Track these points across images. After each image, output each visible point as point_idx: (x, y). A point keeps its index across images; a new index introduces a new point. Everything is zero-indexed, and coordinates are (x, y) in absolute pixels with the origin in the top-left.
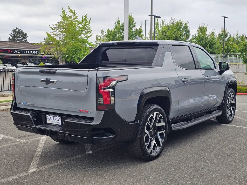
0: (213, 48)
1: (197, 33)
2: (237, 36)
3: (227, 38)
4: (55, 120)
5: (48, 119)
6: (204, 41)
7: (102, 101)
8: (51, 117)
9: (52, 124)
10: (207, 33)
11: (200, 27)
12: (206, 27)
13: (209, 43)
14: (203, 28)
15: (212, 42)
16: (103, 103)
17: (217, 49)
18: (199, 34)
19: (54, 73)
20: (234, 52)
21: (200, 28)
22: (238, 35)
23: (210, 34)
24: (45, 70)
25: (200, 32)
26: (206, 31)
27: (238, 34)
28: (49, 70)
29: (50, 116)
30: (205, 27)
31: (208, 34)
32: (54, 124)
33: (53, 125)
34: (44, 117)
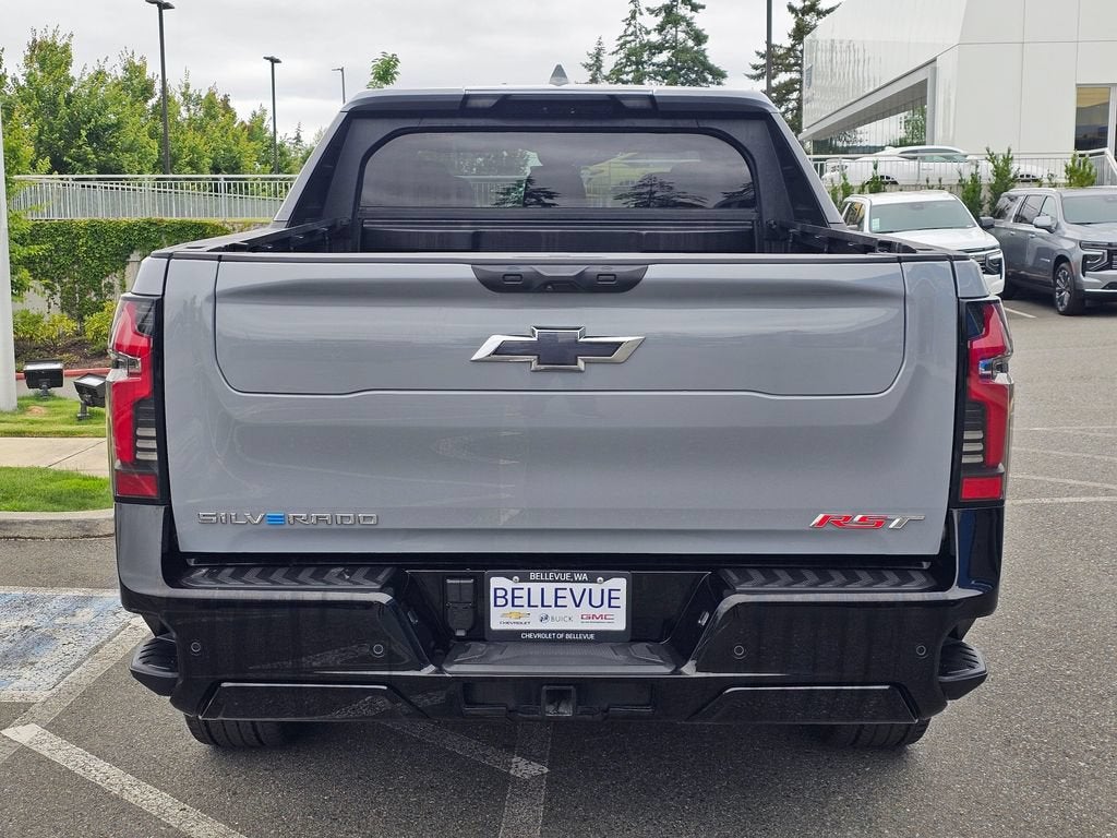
0: (112, 145)
1: (24, 70)
2: (183, 94)
3: (152, 102)
4: (569, 601)
5: (501, 601)
6: (63, 111)
7: (979, 447)
8: (536, 588)
9: (535, 632)
10: (74, 72)
11: (35, 41)
12: (67, 45)
13: (90, 122)
14: (52, 47)
15: (102, 120)
16: (979, 459)
17: (130, 149)
18: (31, 74)
19: (620, 287)
20: (194, 165)
21: (36, 47)
22: (191, 91)
23: (85, 78)
24: (547, 272)
25: (36, 65)
26: (68, 64)
27: (187, 86)
28: (583, 268)
29: (524, 579)
30: (60, 43)
31: (77, 77)
32: (552, 632)
33: (554, 641)
34: (468, 595)
